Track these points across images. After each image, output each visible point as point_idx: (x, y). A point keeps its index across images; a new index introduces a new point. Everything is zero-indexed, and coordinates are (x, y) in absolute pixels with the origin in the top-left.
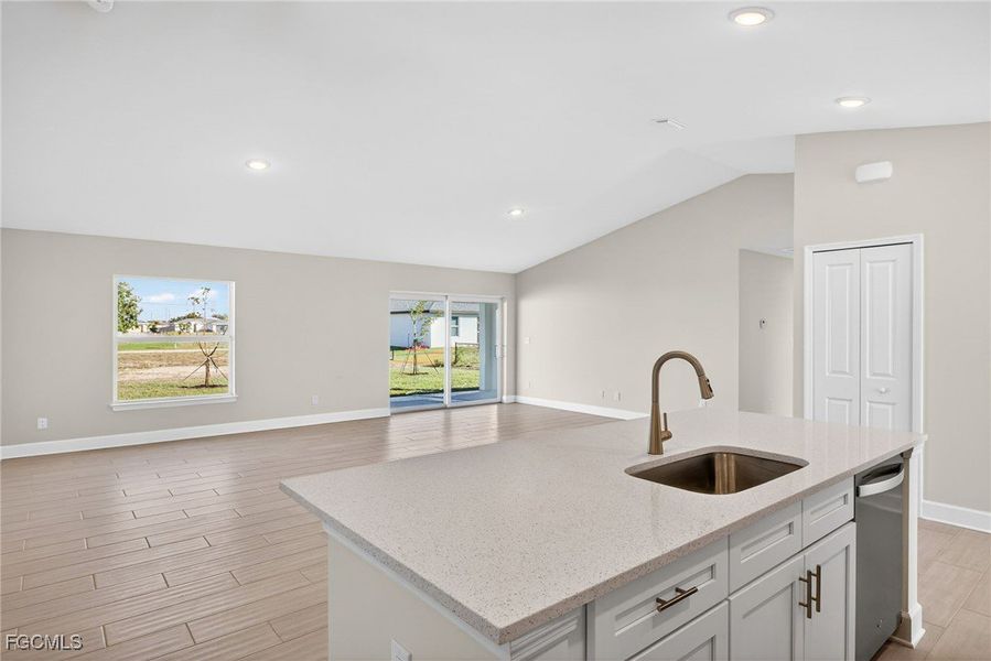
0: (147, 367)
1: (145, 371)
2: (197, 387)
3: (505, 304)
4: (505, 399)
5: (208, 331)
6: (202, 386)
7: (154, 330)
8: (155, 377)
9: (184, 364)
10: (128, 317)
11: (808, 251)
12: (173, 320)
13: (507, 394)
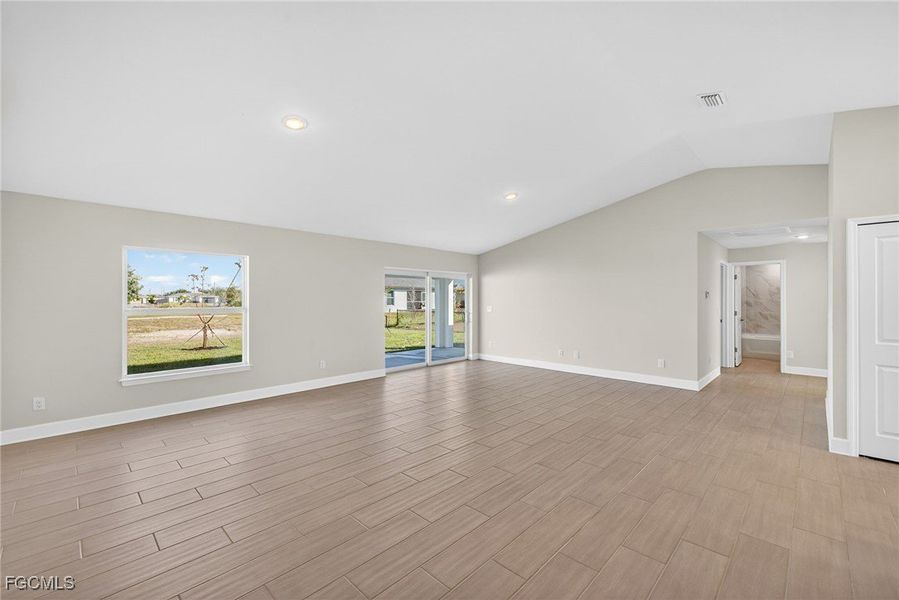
0: (148, 332)
1: (146, 335)
2: (196, 349)
3: (471, 280)
4: (471, 356)
5: (195, 302)
6: (200, 348)
7: (151, 302)
8: (156, 339)
9: (179, 328)
10: (133, 293)
11: (852, 224)
12: (168, 294)
13: (473, 352)
